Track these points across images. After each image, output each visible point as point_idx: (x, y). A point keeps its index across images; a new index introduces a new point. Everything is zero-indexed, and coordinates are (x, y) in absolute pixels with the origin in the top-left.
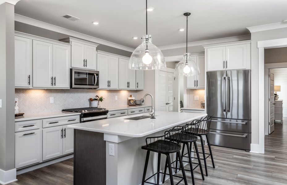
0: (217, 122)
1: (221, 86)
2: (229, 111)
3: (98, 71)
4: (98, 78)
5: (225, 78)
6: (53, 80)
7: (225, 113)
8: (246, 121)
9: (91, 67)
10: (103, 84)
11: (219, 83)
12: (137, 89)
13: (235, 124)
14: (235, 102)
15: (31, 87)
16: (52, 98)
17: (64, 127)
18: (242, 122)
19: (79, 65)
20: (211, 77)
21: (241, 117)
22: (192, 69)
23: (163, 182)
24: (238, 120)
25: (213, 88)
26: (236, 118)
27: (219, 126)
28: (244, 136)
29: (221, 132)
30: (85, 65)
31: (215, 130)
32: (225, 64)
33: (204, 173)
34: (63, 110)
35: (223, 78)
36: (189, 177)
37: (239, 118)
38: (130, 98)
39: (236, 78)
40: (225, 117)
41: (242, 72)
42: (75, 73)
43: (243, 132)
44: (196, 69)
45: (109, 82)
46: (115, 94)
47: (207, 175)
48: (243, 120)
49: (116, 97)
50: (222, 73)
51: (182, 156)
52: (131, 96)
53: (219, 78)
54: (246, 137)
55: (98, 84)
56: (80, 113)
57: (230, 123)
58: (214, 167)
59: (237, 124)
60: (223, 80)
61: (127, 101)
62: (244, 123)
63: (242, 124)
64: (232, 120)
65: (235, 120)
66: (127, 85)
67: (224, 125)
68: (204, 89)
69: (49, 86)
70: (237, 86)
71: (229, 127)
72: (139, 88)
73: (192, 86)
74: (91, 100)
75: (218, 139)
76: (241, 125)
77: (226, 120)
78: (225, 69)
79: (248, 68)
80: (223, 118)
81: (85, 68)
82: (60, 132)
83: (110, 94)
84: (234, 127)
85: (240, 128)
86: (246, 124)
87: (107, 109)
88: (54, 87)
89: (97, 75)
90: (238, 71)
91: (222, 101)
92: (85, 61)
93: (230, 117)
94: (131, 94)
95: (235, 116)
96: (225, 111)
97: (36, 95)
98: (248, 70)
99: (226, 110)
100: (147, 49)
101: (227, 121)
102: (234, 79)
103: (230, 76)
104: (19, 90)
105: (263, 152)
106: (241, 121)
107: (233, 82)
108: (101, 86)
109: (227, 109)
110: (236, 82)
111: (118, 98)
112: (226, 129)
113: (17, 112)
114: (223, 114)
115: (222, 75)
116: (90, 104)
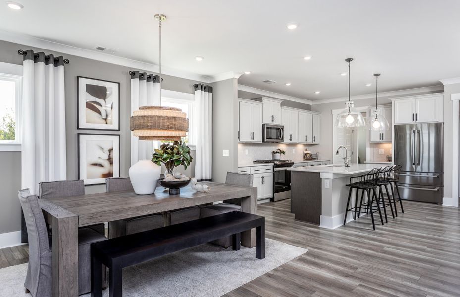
0: (405, 176)
1: (410, 140)
2: (419, 164)
3: (282, 125)
4: (283, 133)
5: (414, 132)
6: (252, 135)
7: (414, 166)
8: (438, 175)
9: (277, 123)
10: (286, 139)
11: (408, 136)
12: (314, 142)
13: (426, 178)
14: (426, 155)
15: (239, 140)
17: (263, 175)
18: (434, 175)
19: (268, 121)
20: (399, 131)
21: (432, 170)
22: (382, 124)
23: (359, 217)
24: (429, 174)
25: (401, 141)
26: (427, 171)
27: (408, 180)
28: (436, 189)
29: (410, 186)
30: (273, 121)
31: (403, 184)
32: (415, 117)
33: (395, 215)
34: (254, 162)
35: (412, 131)
36: (383, 214)
37: (430, 171)
38: (305, 152)
39: (427, 132)
40: (415, 171)
41: (434, 124)
42: (268, 128)
43: (435, 185)
44: (386, 124)
45: (291, 136)
46: (292, 147)
47: (397, 216)
48: (434, 173)
49: (294, 150)
50: (411, 126)
51: (372, 203)
52: (307, 150)
53: (408, 132)
54: (438, 190)
55: (283, 139)
56: (273, 164)
57: (420, 177)
58: (403, 212)
59: (428, 177)
60: (413, 134)
61: (303, 155)
62: (436, 176)
63: (434, 178)
64: (422, 173)
65: (426, 174)
66: (305, 139)
67: (413, 178)
68: (391, 143)
70: (428, 139)
71: (419, 181)
72: (316, 142)
73: (377, 140)
74: (274, 153)
75: (406, 193)
76: (432, 178)
77: (416, 173)
78: (415, 122)
79: (440, 120)
80: (412, 172)
81: (273, 123)
83: (288, 147)
84: (424, 181)
85: (431, 181)
86: (438, 177)
87: (292, 162)
88: (252, 141)
89: (283, 129)
90: (429, 125)
91: (412, 154)
92: (273, 117)
93: (420, 171)
94: (307, 147)
95: (425, 169)
96: (414, 164)
98: (440, 123)
99: (416, 164)
100: (350, 112)
101: (417, 175)
102: (425, 132)
103: (421, 130)
105: (457, 206)
106: (432, 174)
107: (424, 135)
109: (417, 162)
110: (427, 135)
111: (295, 152)
112: (416, 182)
114: (412, 168)
115: (411, 128)
116: (273, 157)
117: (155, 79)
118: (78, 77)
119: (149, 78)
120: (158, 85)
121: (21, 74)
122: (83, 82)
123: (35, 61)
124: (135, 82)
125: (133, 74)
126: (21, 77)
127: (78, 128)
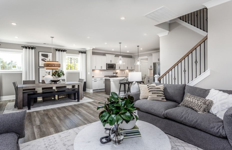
3: (115, 63)
4: (115, 66)
6: (101, 67)
9: (113, 63)
10: (117, 67)
11: (157, 66)
15: (96, 69)
16: (101, 72)
19: (109, 62)
20: (155, 64)
25: (155, 68)
30: (111, 62)
34: (105, 76)
42: (108, 65)
45: (119, 67)
49: (123, 72)
53: (157, 65)
55: (115, 68)
66: (127, 68)
69: (100, 69)
72: (132, 69)
73: (150, 68)
74: (114, 73)
82: (103, 82)
83: (120, 71)
88: (102, 69)
89: (115, 65)
91: (158, 72)
92: (111, 61)
97: (97, 72)
104: (93, 70)
108: (116, 69)
113: (93, 76)
115: (158, 64)
117: (64, 51)
118: (39, 52)
119: (62, 51)
120: (65, 52)
121: (22, 52)
122: (40, 53)
123: (26, 49)
124: (57, 52)
125: (56, 50)
126: (22, 53)
127: (39, 66)
